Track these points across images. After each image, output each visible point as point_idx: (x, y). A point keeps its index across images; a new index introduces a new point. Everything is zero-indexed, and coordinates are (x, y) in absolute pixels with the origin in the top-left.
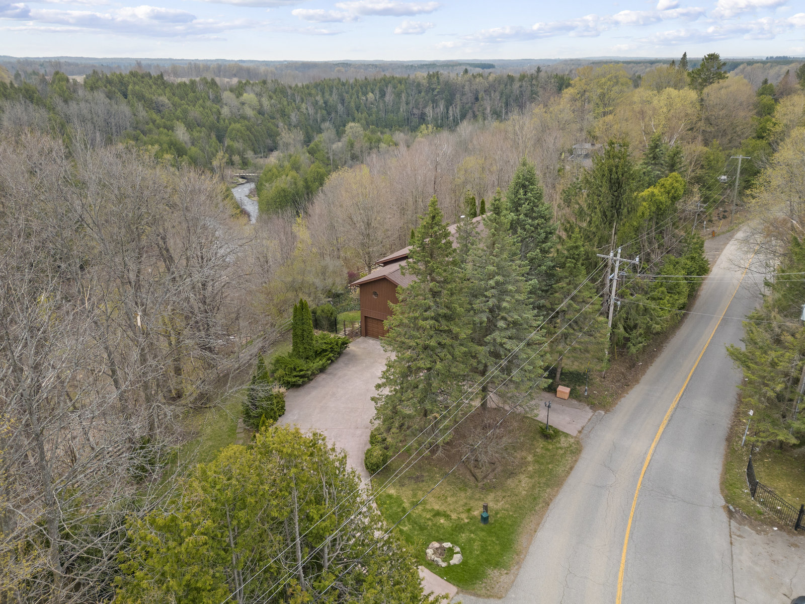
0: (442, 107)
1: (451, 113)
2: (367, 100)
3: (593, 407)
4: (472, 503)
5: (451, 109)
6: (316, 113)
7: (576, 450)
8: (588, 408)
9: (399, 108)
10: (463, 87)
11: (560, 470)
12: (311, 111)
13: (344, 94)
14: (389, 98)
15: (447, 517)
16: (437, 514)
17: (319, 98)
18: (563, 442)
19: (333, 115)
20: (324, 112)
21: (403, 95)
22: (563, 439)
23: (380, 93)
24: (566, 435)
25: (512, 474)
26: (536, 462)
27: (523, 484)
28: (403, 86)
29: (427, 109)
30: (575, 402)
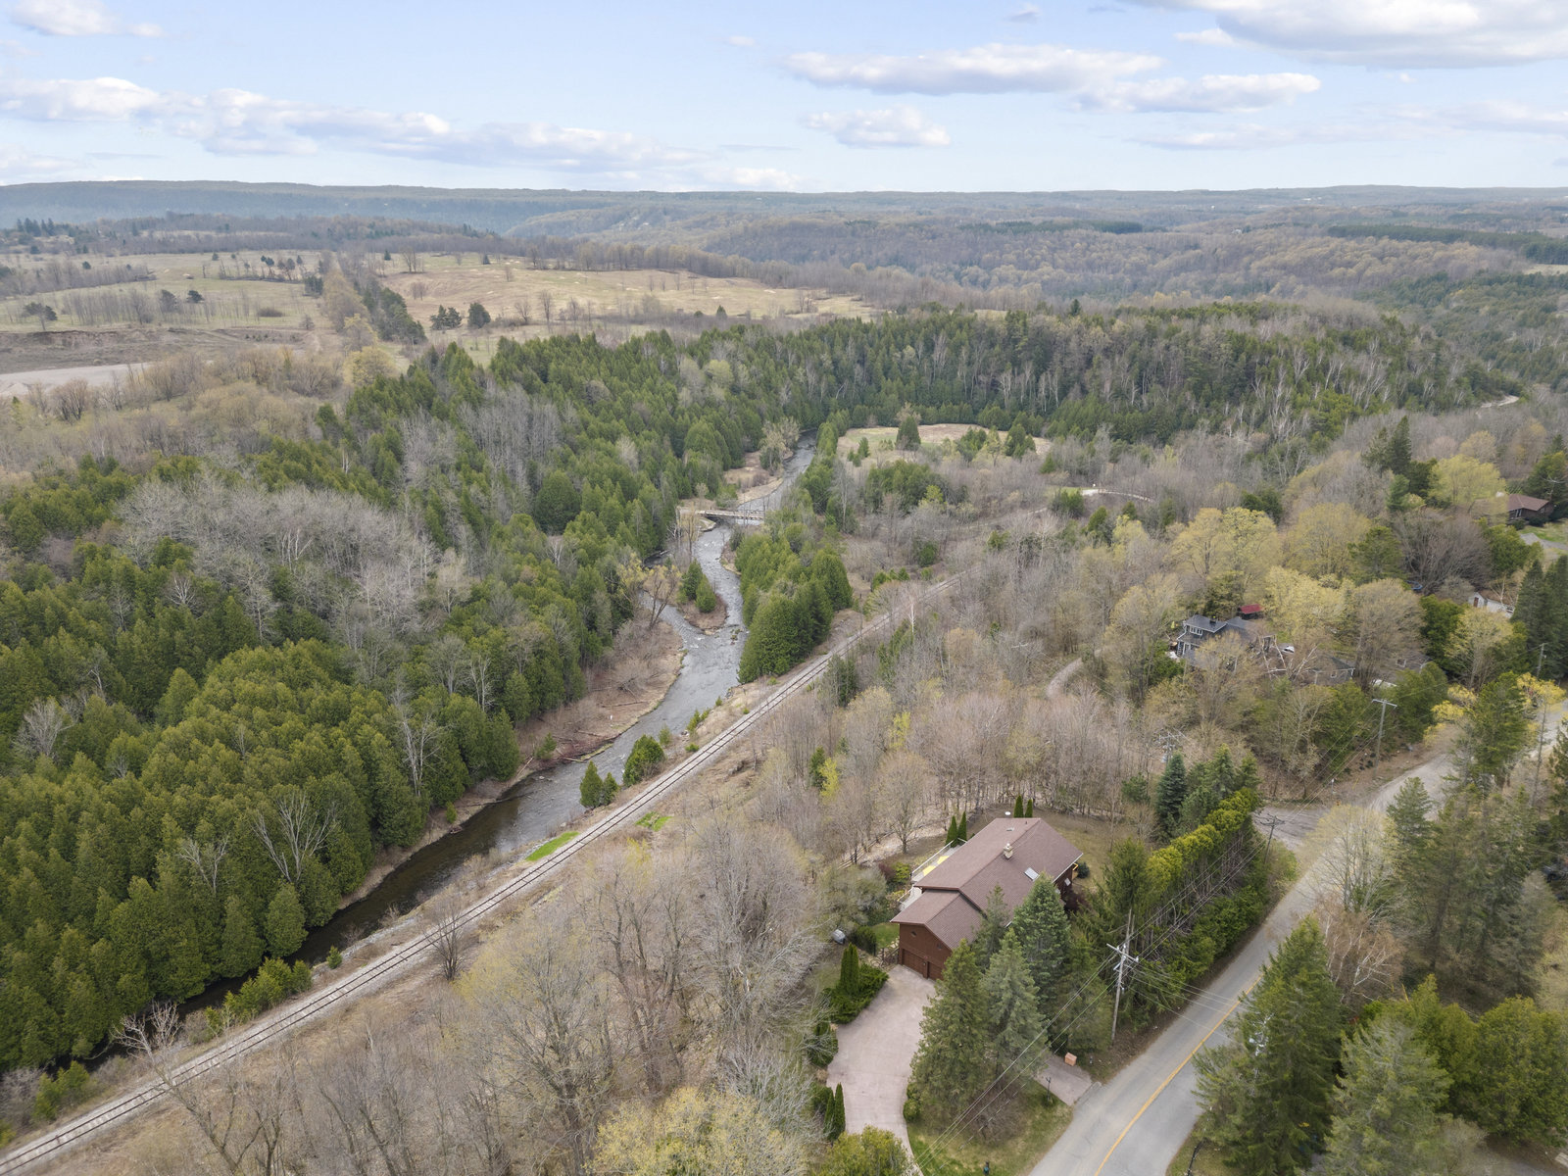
0: (1028, 373)
1: (1042, 385)
2: (902, 356)
3: (1094, 1077)
4: (980, 1158)
5: (1043, 378)
6: (820, 381)
7: (1066, 1121)
8: (1088, 1078)
9: (955, 372)
10: (1067, 340)
11: (1050, 1137)
12: (812, 378)
13: (867, 347)
14: (940, 354)
15: (960, 1166)
16: (954, 1162)
17: (825, 356)
18: (1059, 1111)
19: (846, 383)
20: (832, 378)
21: (964, 352)
22: (1059, 1108)
23: (926, 344)
24: (1063, 1104)
25: (1012, 1136)
26: (1034, 1127)
27: (1019, 1145)
28: (964, 334)
29: (1003, 376)
30: (1079, 1070)
